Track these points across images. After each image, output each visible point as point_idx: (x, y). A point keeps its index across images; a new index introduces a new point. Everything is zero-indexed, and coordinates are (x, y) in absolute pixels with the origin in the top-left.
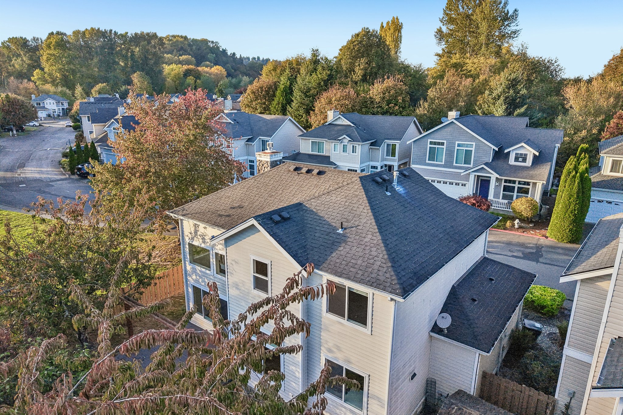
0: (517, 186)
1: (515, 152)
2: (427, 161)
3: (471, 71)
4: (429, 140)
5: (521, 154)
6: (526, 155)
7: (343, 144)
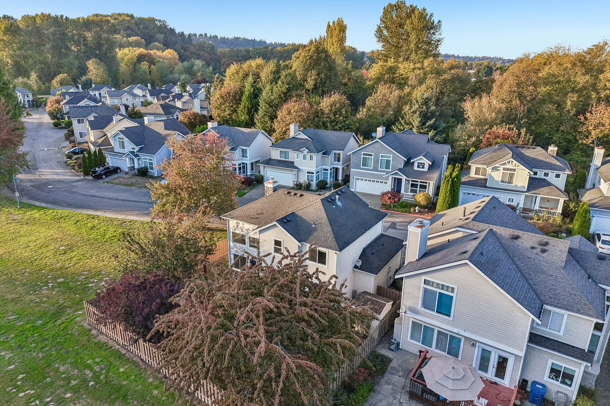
0: (419, 184)
1: (417, 162)
2: (361, 167)
3: (402, 75)
4: (363, 152)
5: (421, 163)
6: (424, 164)
7: (303, 154)
